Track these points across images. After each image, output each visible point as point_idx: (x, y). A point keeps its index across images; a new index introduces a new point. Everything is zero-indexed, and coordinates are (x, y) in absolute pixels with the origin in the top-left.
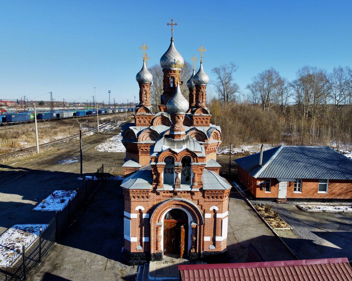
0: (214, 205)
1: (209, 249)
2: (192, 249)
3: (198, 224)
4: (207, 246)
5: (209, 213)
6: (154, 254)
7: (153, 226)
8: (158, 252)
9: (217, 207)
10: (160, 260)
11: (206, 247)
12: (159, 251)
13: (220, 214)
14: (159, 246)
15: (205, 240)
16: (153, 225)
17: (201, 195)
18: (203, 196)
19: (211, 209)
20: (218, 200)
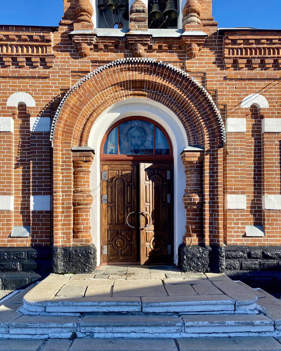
0: (253, 92)
1: (245, 236)
2: (190, 236)
3: (207, 147)
4: (238, 228)
5: (238, 117)
6: (65, 249)
7: (63, 154)
8: (79, 244)
9: (264, 97)
10: (84, 271)
11: (235, 232)
12: (82, 241)
13: (274, 119)
14: (83, 224)
15: (229, 206)
16: (62, 150)
17: (213, 59)
18: (220, 62)
19: (246, 104)
20: (266, 73)
